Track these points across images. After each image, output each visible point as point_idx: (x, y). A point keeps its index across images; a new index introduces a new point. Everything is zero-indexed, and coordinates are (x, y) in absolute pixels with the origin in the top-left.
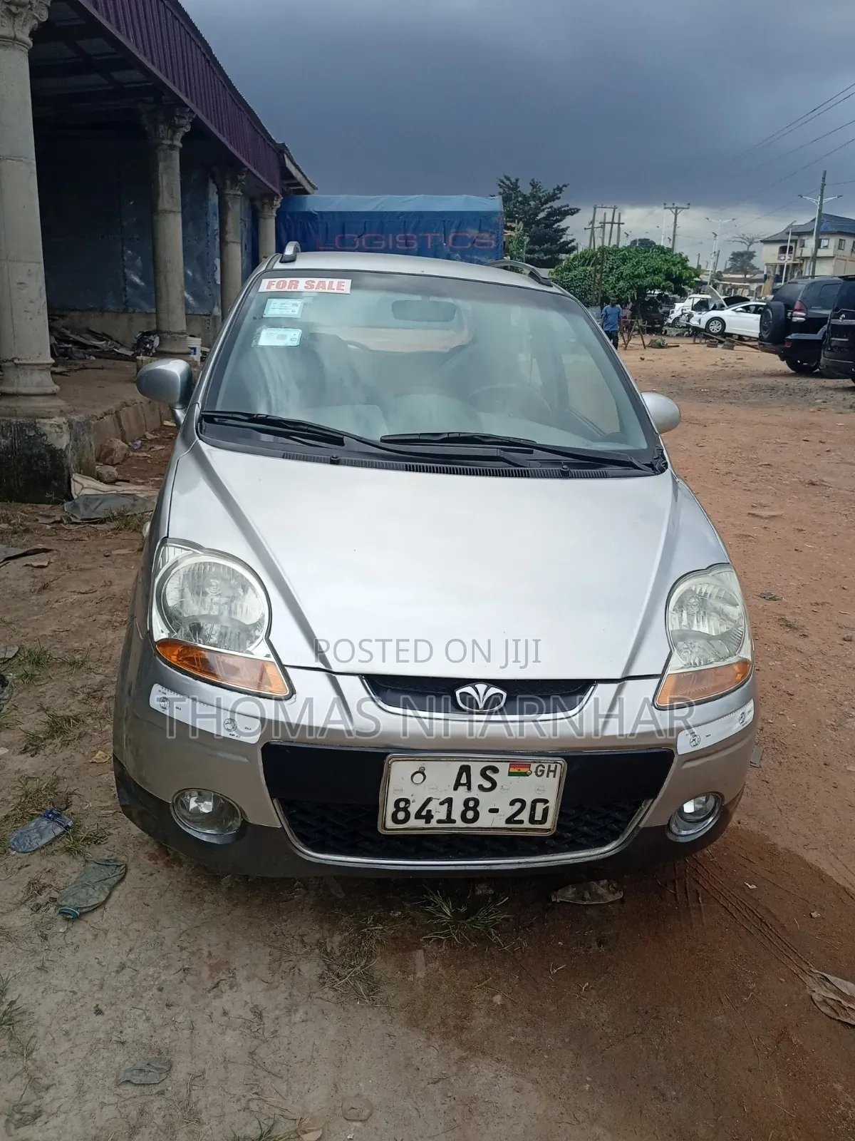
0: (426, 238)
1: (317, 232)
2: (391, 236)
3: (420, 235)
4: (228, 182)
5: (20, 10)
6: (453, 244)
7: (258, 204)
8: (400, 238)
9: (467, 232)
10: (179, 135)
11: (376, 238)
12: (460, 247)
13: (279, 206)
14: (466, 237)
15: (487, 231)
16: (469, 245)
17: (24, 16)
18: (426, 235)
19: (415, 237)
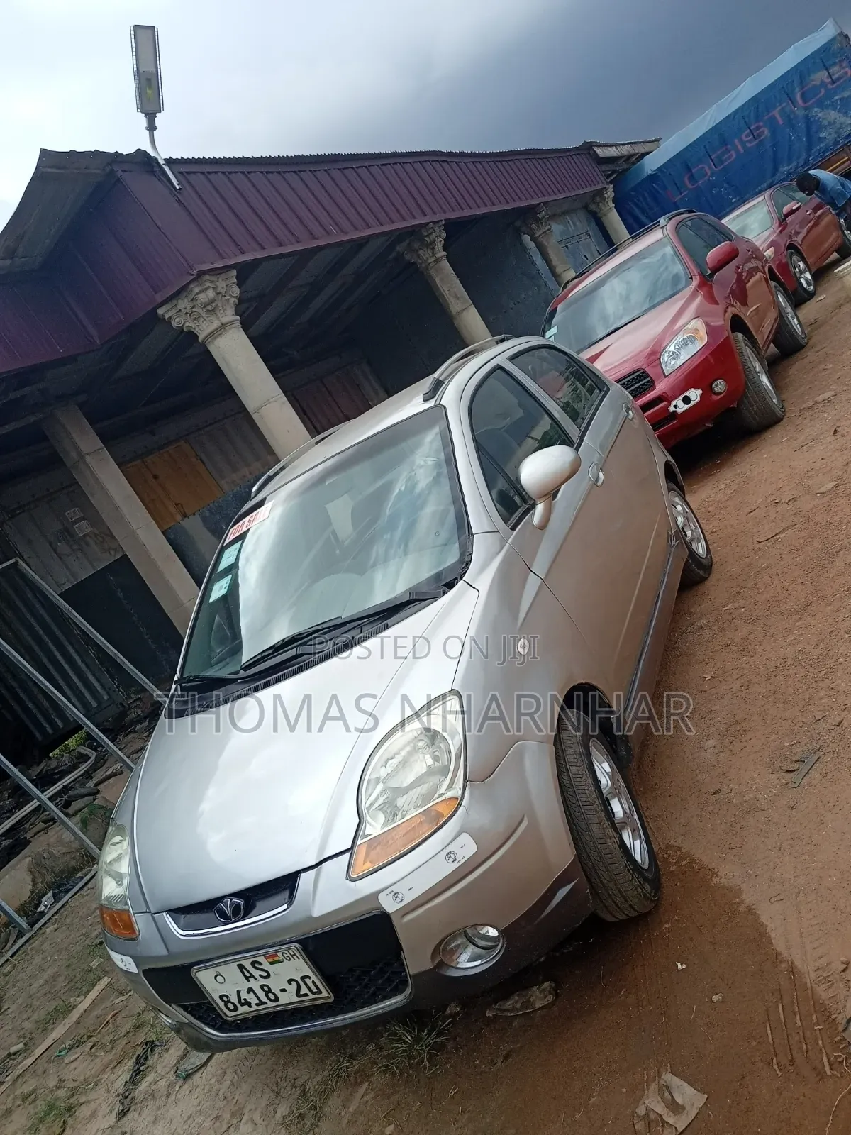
0: (773, 118)
1: (665, 188)
2: (736, 141)
3: (766, 118)
4: (533, 226)
5: (214, 305)
6: (805, 102)
7: (593, 207)
8: (747, 136)
9: (813, 80)
10: (439, 246)
11: (723, 154)
12: (814, 100)
13: (613, 195)
14: (815, 86)
15: (835, 64)
16: (823, 91)
17: (220, 305)
18: (771, 114)
19: (761, 124)
